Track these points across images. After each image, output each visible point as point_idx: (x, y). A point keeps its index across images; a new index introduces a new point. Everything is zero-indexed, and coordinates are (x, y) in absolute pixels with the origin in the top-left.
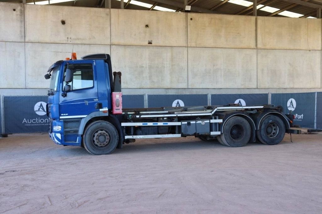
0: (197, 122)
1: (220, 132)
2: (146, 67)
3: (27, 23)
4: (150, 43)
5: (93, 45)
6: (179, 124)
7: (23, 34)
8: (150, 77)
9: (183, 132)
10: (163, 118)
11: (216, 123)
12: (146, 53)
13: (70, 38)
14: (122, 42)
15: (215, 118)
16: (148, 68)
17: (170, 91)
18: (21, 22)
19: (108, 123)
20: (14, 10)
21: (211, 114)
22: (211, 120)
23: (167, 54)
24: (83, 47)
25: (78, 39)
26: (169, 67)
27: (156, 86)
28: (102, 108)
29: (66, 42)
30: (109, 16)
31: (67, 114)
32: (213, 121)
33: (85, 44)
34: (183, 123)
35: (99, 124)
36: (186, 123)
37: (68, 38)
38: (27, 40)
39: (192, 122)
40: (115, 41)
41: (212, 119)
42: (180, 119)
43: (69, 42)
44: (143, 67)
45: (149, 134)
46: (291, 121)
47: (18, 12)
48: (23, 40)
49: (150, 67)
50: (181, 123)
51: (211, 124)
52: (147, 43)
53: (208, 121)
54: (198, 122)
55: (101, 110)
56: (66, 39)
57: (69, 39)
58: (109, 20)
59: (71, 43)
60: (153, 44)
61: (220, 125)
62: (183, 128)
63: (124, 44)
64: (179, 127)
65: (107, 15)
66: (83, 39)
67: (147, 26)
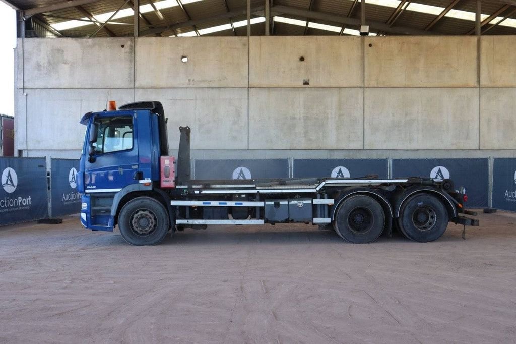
0: (290, 203)
1: (330, 219)
2: (300, 119)
3: (138, 63)
4: (306, 83)
5: (223, 89)
6: (261, 204)
7: (132, 77)
8: (306, 133)
9: (266, 216)
10: (240, 195)
11: (323, 206)
12: (301, 98)
13: (193, 80)
14: (265, 83)
15: (322, 197)
16: (302, 120)
17: (335, 153)
18: (131, 61)
19: (154, 201)
20: (123, 46)
21: (315, 191)
22: (314, 200)
23: (332, 100)
24: (211, 91)
25: (204, 81)
26: (335, 117)
27: (314, 146)
28: (142, 179)
29: (188, 86)
30: (247, 46)
31: (94, 187)
32: (317, 201)
33: (213, 88)
34: (267, 203)
35: (140, 201)
36: (272, 203)
37: (189, 80)
38: (137, 85)
39: (281, 203)
40: (255, 81)
41: (316, 198)
42: (263, 197)
43: (191, 86)
44: (294, 118)
45: (213, 219)
46: (460, 205)
47: (127, 49)
48: (132, 86)
49: (306, 118)
50: (265, 203)
51: (315, 206)
52: (301, 84)
53: (310, 202)
54: (293, 202)
55: (141, 181)
56: (188, 81)
57: (192, 83)
58: (246, 54)
59: (194, 86)
60: (311, 84)
61: (330, 207)
62: (267, 211)
63: (268, 86)
64: (262, 209)
65: (245, 45)
66: (210, 81)
67: (302, 59)
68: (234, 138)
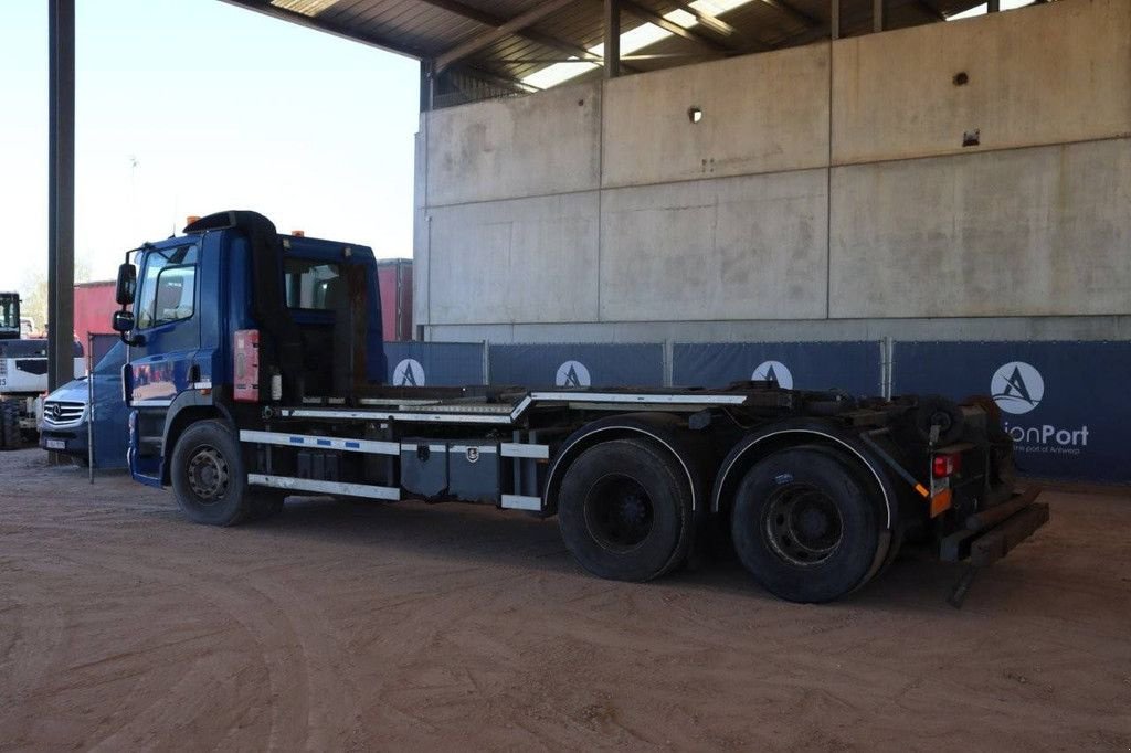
0: (450, 450)
1: (538, 500)
2: (953, 237)
3: (607, 137)
4: (971, 141)
5: (774, 175)
6: (391, 448)
7: (597, 166)
8: (969, 273)
10: (378, 422)
11: (524, 461)
12: (956, 182)
13: (712, 161)
14: (867, 151)
16: (959, 241)
17: (1049, 324)
18: (595, 132)
20: (581, 103)
21: (506, 420)
22: (503, 445)
23: (1040, 181)
24: (748, 183)
25: (732, 160)
26: (1048, 228)
27: (990, 307)
28: (199, 380)
29: (700, 175)
30: (827, 68)
32: (510, 450)
33: (751, 175)
34: (406, 447)
36: (414, 447)
37: (704, 162)
38: (605, 183)
39: (432, 448)
40: (845, 151)
41: (510, 440)
43: (708, 174)
44: (938, 236)
46: (919, 488)
47: (588, 107)
48: (596, 186)
49: (970, 236)
50: (400, 447)
52: (956, 144)
53: (492, 449)
54: (458, 449)
55: (198, 385)
56: (701, 164)
57: (709, 166)
58: (827, 80)
59: (713, 175)
60: (985, 142)
63: (874, 159)
64: (394, 461)
65: (821, 64)
66: (747, 160)
67: (961, 79)
68: (797, 292)
